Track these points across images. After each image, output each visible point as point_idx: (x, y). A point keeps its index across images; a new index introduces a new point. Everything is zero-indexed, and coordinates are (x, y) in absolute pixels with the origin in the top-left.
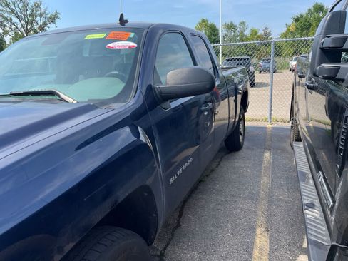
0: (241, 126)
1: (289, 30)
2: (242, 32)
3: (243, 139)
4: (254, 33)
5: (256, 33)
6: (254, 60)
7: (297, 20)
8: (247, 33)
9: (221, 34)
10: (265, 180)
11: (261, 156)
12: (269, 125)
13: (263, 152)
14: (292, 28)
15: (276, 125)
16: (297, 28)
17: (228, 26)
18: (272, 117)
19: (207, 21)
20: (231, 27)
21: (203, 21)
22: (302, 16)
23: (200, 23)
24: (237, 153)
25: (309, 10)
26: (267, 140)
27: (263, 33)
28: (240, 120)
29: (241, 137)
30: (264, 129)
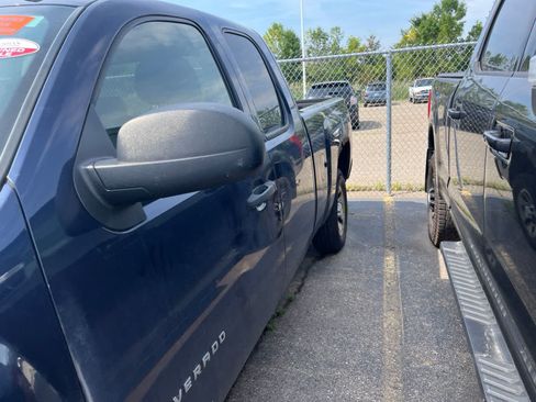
0: (340, 207)
1: (406, 38)
2: (335, 43)
3: (345, 230)
4: (354, 45)
5: (357, 44)
6: (356, 87)
7: (417, 23)
8: (344, 44)
9: (303, 48)
10: (391, 320)
11: (380, 264)
12: (387, 198)
13: (383, 255)
14: (411, 35)
15: (400, 197)
16: (418, 36)
17: (314, 34)
18: (393, 182)
19: (281, 27)
20: (318, 36)
21: (276, 27)
22: (425, 17)
23: (270, 31)
24: (334, 257)
25: (436, 7)
26: (387, 228)
27: (367, 44)
28: (337, 195)
29: (341, 226)
30: (379, 205)
